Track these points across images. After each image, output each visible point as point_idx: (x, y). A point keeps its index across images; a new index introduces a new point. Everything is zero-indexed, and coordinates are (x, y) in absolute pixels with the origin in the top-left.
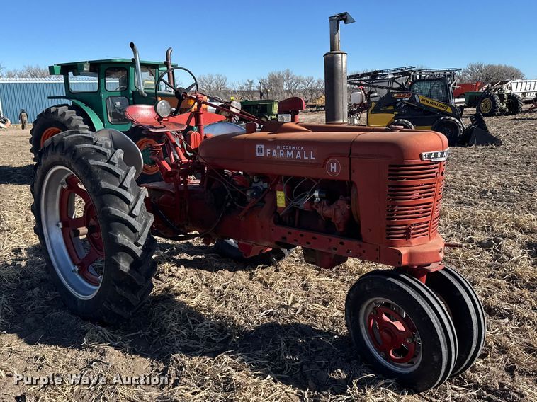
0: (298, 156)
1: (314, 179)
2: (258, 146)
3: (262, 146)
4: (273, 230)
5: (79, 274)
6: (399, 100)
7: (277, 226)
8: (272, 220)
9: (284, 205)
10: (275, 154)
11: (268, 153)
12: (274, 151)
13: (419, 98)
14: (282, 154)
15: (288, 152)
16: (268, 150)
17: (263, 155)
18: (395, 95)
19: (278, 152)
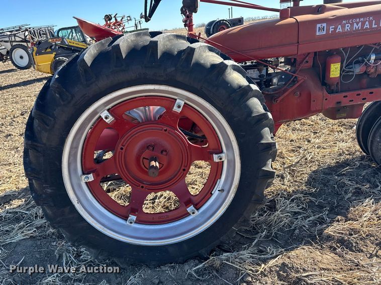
0: (367, 25)
1: (372, 44)
2: (319, 26)
3: (325, 25)
4: (326, 99)
5: (136, 222)
6: (54, 44)
7: (332, 95)
8: (325, 92)
9: (339, 75)
10: (339, 29)
11: (331, 30)
12: (340, 26)
13: (67, 41)
14: (348, 28)
15: (355, 24)
16: (331, 27)
17: (324, 33)
18: (50, 40)
19: (343, 27)
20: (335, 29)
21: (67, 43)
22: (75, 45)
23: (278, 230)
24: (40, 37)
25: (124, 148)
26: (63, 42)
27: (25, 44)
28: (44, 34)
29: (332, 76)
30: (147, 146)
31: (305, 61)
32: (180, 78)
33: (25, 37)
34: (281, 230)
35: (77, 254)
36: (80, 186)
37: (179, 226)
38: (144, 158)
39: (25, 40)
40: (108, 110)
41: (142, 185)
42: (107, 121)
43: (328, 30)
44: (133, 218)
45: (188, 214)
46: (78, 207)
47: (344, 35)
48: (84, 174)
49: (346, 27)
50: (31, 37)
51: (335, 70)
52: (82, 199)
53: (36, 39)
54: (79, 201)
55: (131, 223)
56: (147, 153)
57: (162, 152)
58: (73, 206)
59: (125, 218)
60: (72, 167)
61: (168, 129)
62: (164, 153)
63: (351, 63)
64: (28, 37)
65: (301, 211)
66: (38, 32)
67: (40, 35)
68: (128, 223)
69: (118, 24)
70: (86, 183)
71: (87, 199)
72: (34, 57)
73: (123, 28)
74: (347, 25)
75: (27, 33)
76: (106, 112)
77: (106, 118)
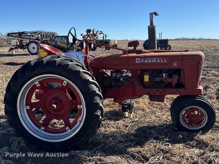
0: (158, 61)
1: (163, 69)
2: (137, 59)
3: (139, 59)
4: (143, 91)
5: (44, 131)
6: (51, 44)
7: (145, 89)
8: (142, 87)
9: (148, 81)
10: (146, 61)
11: (142, 61)
12: (146, 60)
13: (58, 43)
14: (150, 61)
15: (153, 60)
16: (142, 60)
17: (139, 62)
18: (49, 42)
19: (148, 60)
20: (144, 61)
21: (58, 44)
22: (62, 46)
23: (109, 147)
24: (46, 38)
25: (45, 98)
26: (56, 43)
27: (37, 41)
28: (49, 37)
29: (145, 81)
30: (54, 98)
31: (135, 73)
32: (63, 73)
33: (38, 37)
34: (110, 147)
35: (19, 143)
36: (23, 110)
37: (62, 135)
38: (52, 103)
39: (37, 39)
40: (39, 82)
41: (50, 115)
42: (37, 85)
43: (141, 61)
44: (43, 128)
45: (66, 131)
46: (20, 118)
47: (148, 64)
48: (26, 106)
49: (149, 61)
50: (41, 38)
51: (146, 78)
52: (23, 116)
53: (44, 39)
54: (22, 116)
55: (41, 130)
56: (53, 101)
57: (60, 101)
58: (19, 118)
59: (40, 128)
60: (21, 102)
61: (63, 92)
62: (60, 102)
63: (153, 77)
64: (39, 37)
65: (124, 141)
66: (46, 35)
67: (47, 37)
68: (40, 130)
69: (94, 35)
70: (26, 109)
71: (25, 116)
72: (39, 50)
73: (97, 38)
74: (149, 60)
75: (39, 35)
76: (37, 82)
77: (37, 84)
